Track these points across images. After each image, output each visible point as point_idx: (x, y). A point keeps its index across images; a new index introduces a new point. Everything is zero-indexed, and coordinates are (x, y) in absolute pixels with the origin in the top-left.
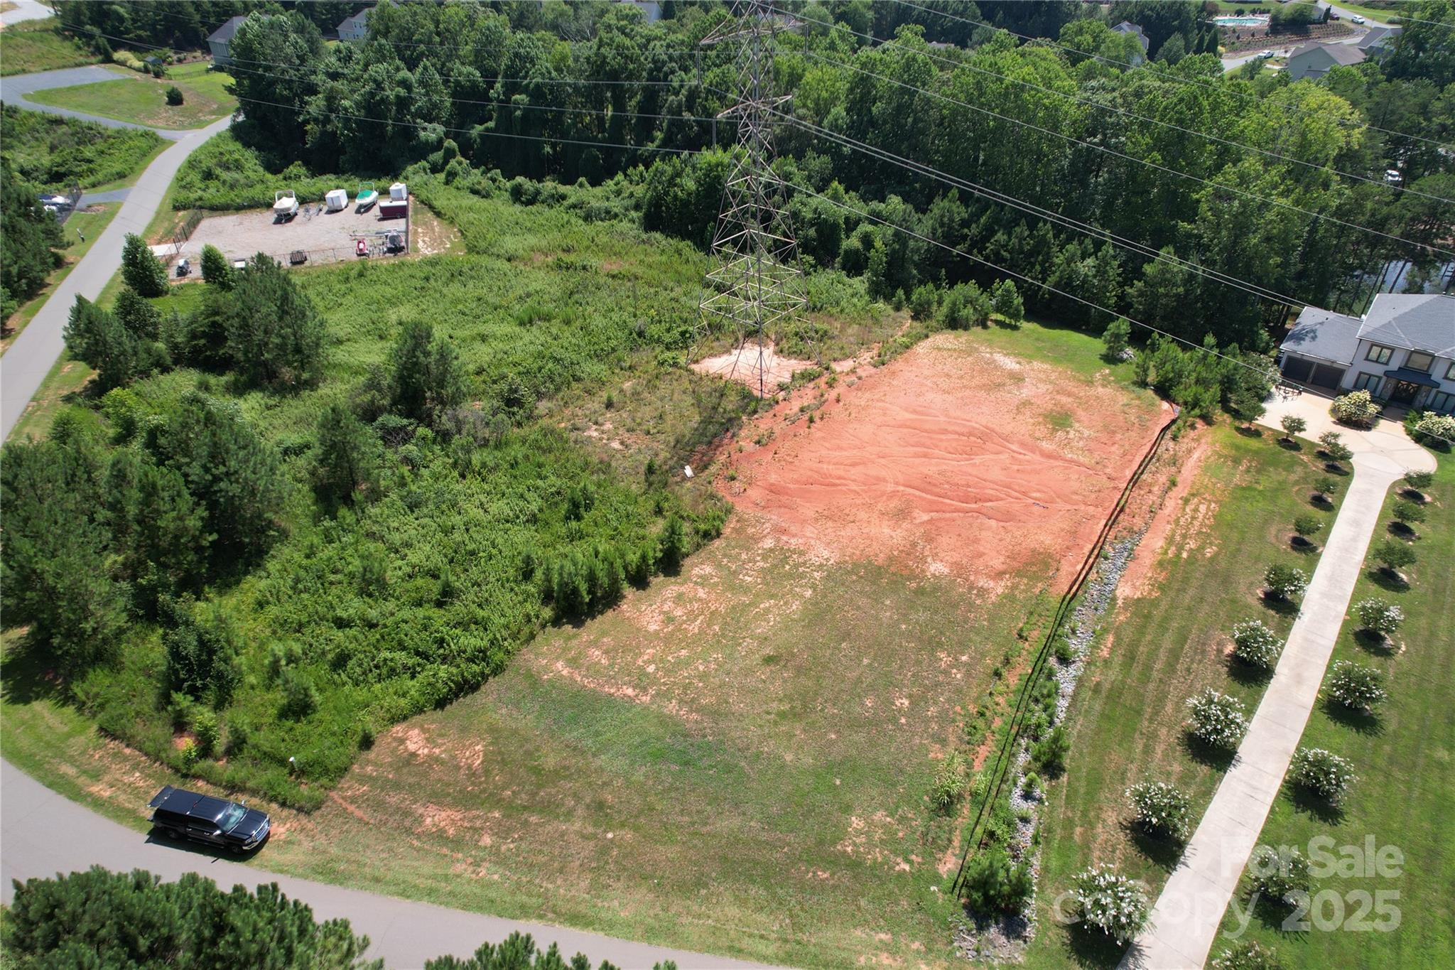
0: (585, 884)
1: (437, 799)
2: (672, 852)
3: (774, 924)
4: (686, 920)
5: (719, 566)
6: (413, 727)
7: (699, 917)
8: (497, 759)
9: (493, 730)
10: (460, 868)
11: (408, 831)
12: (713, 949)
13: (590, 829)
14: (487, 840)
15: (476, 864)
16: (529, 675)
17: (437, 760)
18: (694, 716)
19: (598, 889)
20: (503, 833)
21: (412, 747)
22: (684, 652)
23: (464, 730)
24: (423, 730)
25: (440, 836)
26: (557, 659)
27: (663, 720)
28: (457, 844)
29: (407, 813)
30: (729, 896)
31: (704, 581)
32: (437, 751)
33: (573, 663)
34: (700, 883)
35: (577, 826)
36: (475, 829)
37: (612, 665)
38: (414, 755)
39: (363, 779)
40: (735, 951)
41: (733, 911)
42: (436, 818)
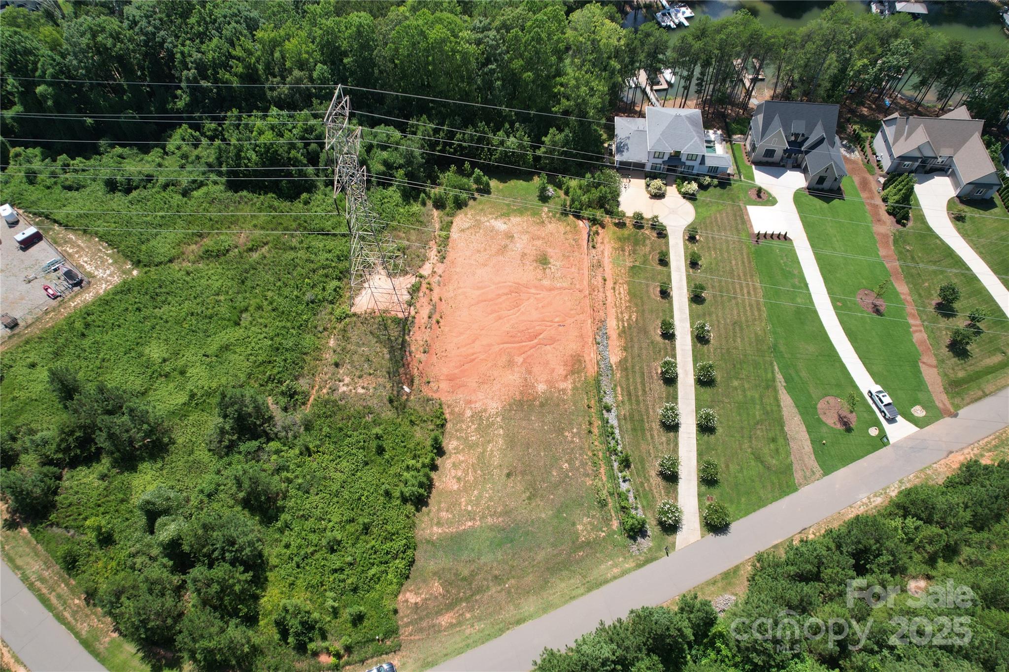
0: (512, 608)
1: (439, 613)
2: (530, 578)
3: (576, 581)
4: (551, 598)
5: (458, 439)
6: (405, 592)
7: (554, 594)
8: (447, 584)
9: (435, 574)
10: (468, 631)
11: (440, 631)
12: (566, 602)
13: (499, 588)
14: (468, 616)
15: (472, 626)
16: (428, 542)
17: (426, 599)
18: (500, 519)
19: (517, 606)
20: (471, 609)
21: (413, 601)
22: (476, 492)
23: (424, 581)
24: (411, 591)
25: (452, 626)
26: (432, 526)
27: (491, 528)
28: (459, 623)
29: (434, 626)
30: (558, 581)
31: (457, 451)
32: (423, 596)
33: (439, 524)
34: (547, 582)
35: (494, 590)
36: (461, 615)
37: (454, 516)
38: (416, 604)
39: (407, 625)
40: (572, 598)
41: (563, 585)
42: (444, 620)
